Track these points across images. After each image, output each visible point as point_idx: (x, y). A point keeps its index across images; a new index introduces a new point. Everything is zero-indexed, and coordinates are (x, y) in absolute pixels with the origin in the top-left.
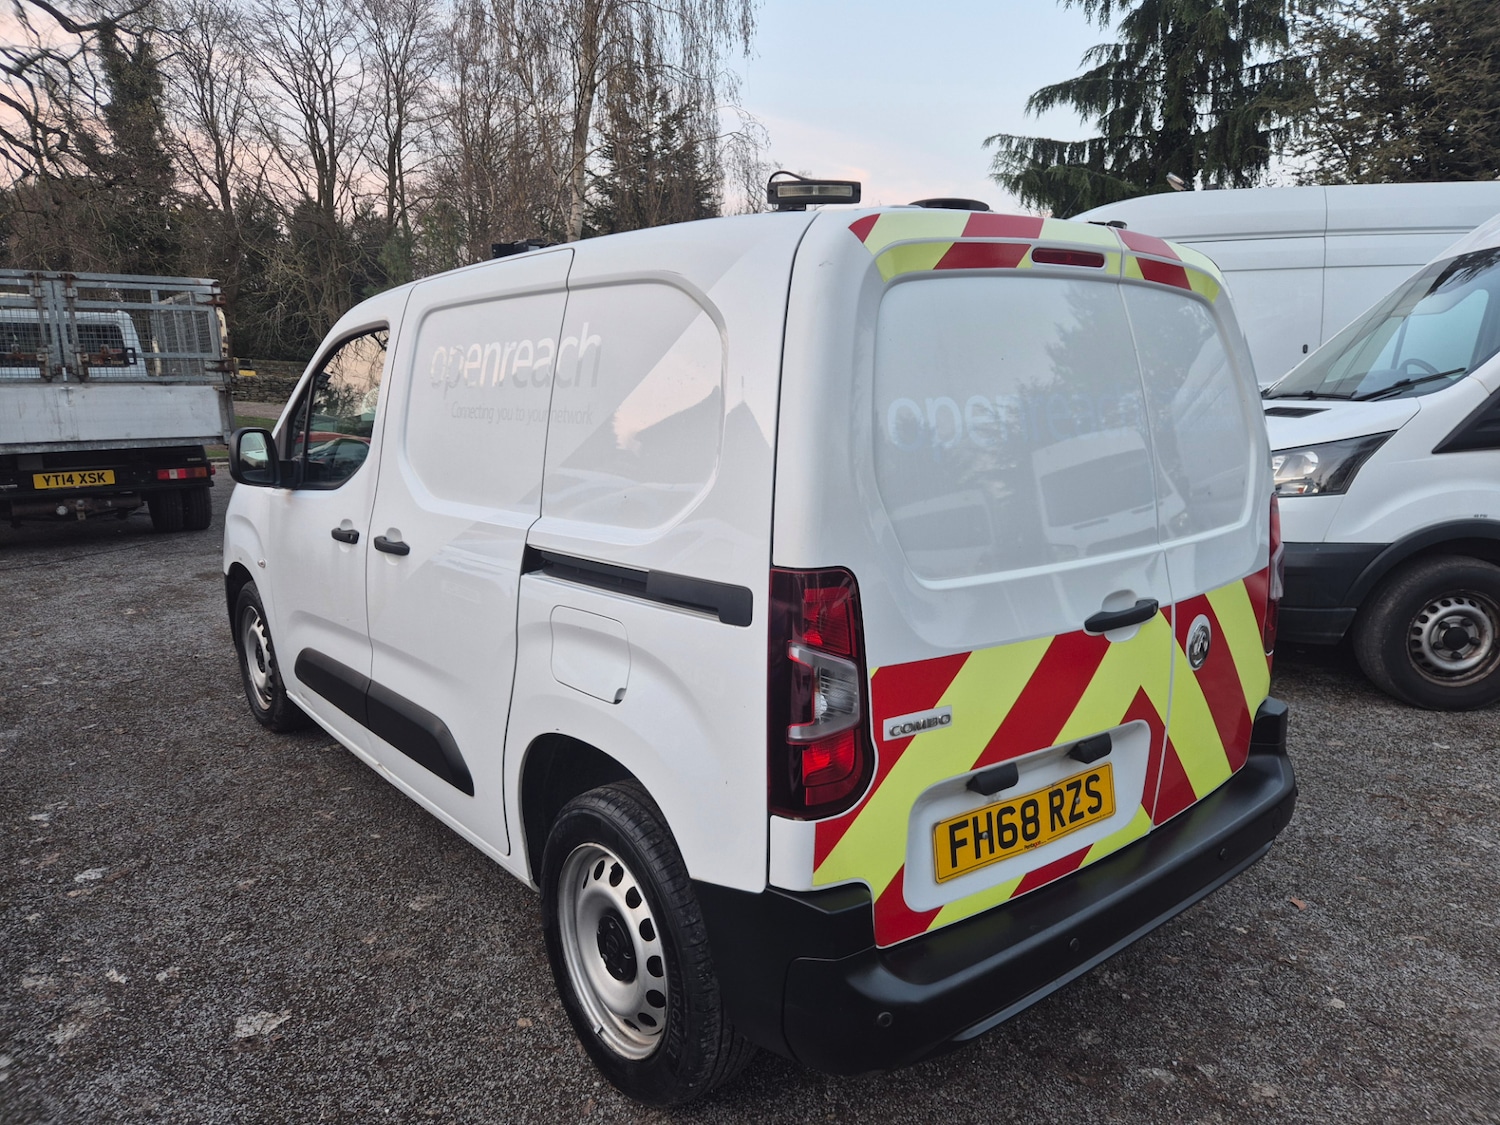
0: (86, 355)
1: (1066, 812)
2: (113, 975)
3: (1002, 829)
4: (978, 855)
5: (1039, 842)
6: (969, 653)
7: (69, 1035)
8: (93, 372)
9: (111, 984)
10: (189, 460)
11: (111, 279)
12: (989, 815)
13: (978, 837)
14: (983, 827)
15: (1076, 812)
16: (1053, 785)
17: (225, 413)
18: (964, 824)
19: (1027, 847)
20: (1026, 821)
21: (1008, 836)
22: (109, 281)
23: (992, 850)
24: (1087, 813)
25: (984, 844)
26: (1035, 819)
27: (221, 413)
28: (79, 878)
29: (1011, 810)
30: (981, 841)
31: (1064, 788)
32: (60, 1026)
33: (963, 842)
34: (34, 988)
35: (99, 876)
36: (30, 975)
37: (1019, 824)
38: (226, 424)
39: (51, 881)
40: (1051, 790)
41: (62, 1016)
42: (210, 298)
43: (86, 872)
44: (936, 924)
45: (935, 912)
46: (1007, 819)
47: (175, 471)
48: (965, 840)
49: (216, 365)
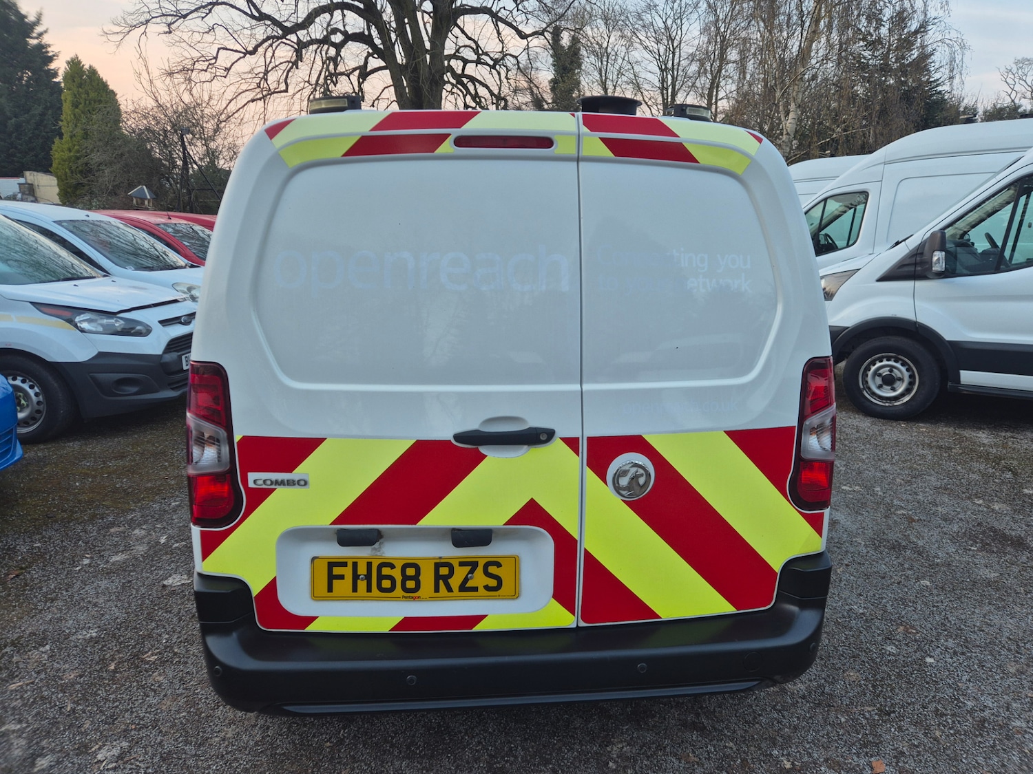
1: (455, 582)
3: (381, 577)
4: (355, 589)
5: (419, 597)
6: (324, 439)
12: (369, 565)
13: (356, 577)
14: (362, 570)
15: (469, 584)
16: (440, 558)
18: (344, 564)
19: (404, 597)
20: (405, 578)
21: (386, 584)
23: (369, 590)
24: (481, 590)
25: (362, 585)
26: (416, 578)
29: (392, 566)
30: (359, 582)
31: (455, 564)
33: (342, 577)
37: (399, 578)
40: (438, 561)
44: (312, 628)
45: (312, 619)
46: (386, 571)
48: (344, 576)
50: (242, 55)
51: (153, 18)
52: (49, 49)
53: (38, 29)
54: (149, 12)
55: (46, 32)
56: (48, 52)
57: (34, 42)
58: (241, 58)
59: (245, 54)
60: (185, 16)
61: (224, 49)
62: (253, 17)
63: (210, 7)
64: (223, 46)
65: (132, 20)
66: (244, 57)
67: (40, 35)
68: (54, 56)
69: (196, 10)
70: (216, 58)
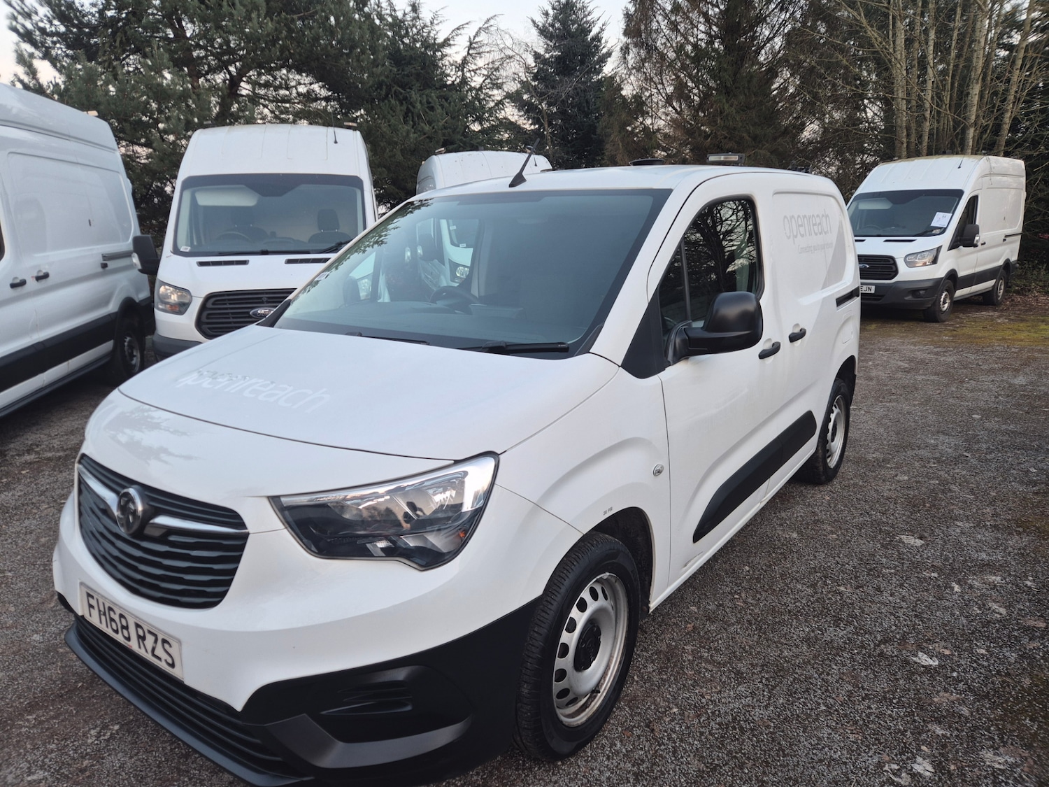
2: (957, 588)
7: (994, 578)
9: (961, 586)
28: (935, 663)
32: (996, 583)
34: (1001, 607)
35: (920, 654)
36: (1001, 614)
39: (955, 674)
41: (994, 587)
43: (925, 664)
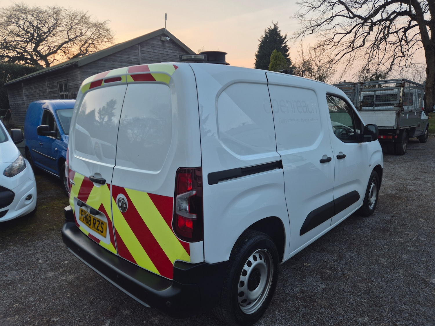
0: (362, 104)
1: (96, 226)
5: (90, 228)
8: (363, 108)
10: (388, 133)
11: (372, 82)
17: (397, 119)
19: (88, 226)
22: (372, 83)
24: (100, 231)
26: (90, 221)
27: (396, 120)
38: (397, 123)
40: (94, 218)
42: (400, 84)
47: (383, 136)
49: (397, 105)
50: (345, 35)
51: (308, 29)
52: (288, 47)
53: (285, 40)
54: (306, 27)
55: (287, 41)
56: (287, 48)
57: (283, 45)
58: (344, 36)
59: (346, 34)
60: (320, 25)
61: (337, 34)
62: (350, 17)
63: (332, 18)
64: (337, 33)
65: (300, 32)
66: (346, 35)
67: (286, 42)
68: (288, 49)
69: (325, 21)
70: (333, 39)
